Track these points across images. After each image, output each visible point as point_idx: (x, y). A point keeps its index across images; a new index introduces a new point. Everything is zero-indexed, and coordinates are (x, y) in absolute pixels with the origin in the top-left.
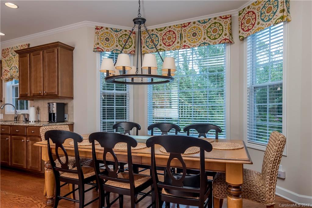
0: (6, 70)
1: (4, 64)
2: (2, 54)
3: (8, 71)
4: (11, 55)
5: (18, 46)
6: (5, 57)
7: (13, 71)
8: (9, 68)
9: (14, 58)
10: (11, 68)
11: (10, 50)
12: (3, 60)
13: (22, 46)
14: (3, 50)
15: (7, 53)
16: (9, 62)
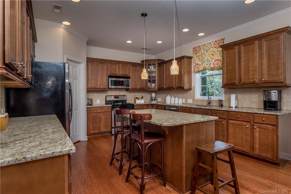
0: (197, 64)
1: (195, 59)
2: (193, 51)
3: (199, 64)
4: (203, 51)
5: (211, 43)
6: (196, 54)
7: (206, 63)
8: (201, 62)
9: (207, 53)
10: (203, 62)
11: (201, 47)
12: (195, 56)
13: (216, 41)
14: (194, 48)
15: (198, 50)
16: (201, 57)
